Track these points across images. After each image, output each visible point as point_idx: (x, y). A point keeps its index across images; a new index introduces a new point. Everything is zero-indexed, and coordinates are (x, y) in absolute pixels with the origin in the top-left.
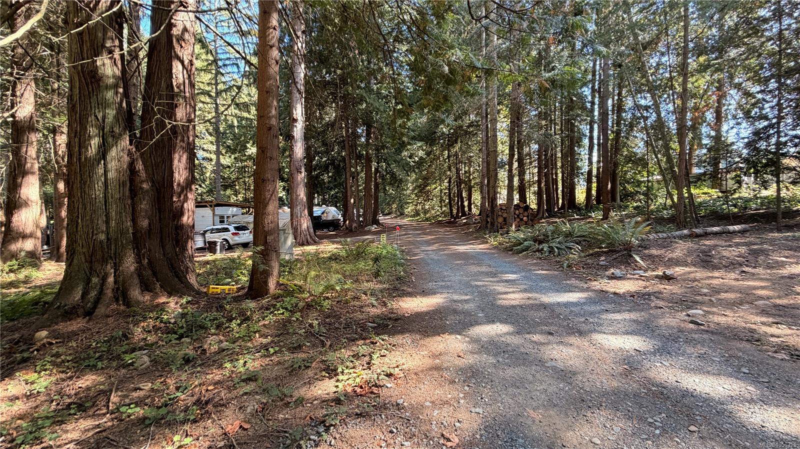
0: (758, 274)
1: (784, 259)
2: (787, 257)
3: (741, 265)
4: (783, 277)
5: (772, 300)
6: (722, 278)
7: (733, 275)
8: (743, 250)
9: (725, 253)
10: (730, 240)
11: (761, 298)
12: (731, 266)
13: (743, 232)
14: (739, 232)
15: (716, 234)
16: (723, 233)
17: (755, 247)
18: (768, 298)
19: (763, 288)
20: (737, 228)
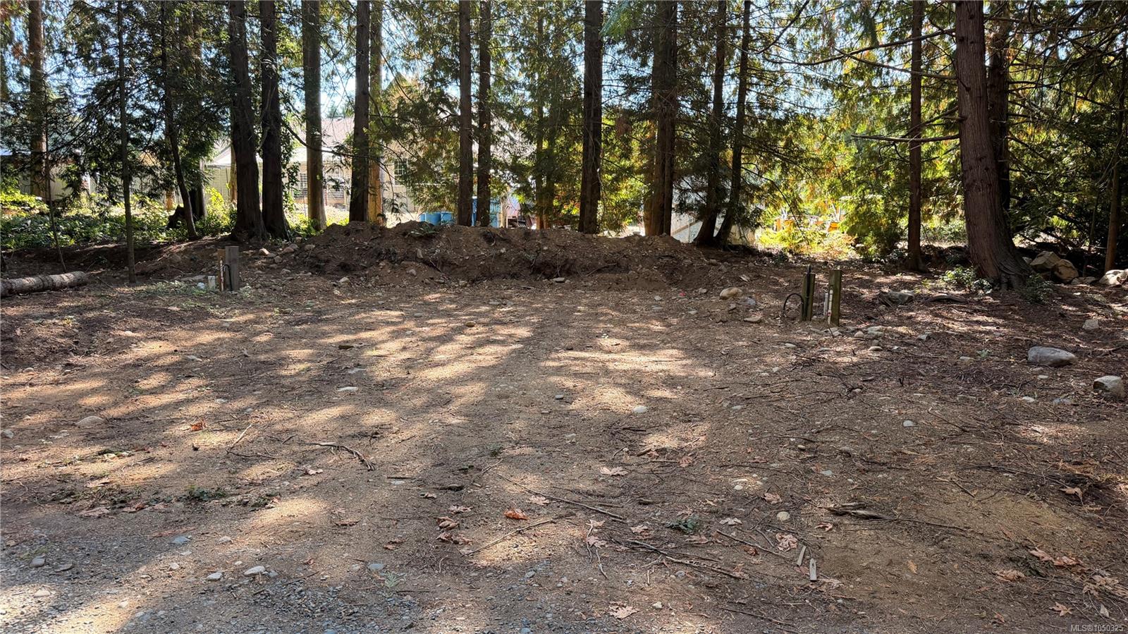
0: (92, 366)
1: (129, 333)
2: (134, 330)
3: (66, 352)
4: (125, 367)
5: (104, 413)
6: (31, 385)
7: (51, 375)
8: (70, 321)
9: (41, 332)
10: (53, 304)
11: (90, 411)
12: (50, 355)
13: (76, 286)
14: (71, 286)
15: (29, 291)
16: (44, 289)
17: (91, 315)
18: (99, 409)
19: (94, 391)
20: (67, 277)
